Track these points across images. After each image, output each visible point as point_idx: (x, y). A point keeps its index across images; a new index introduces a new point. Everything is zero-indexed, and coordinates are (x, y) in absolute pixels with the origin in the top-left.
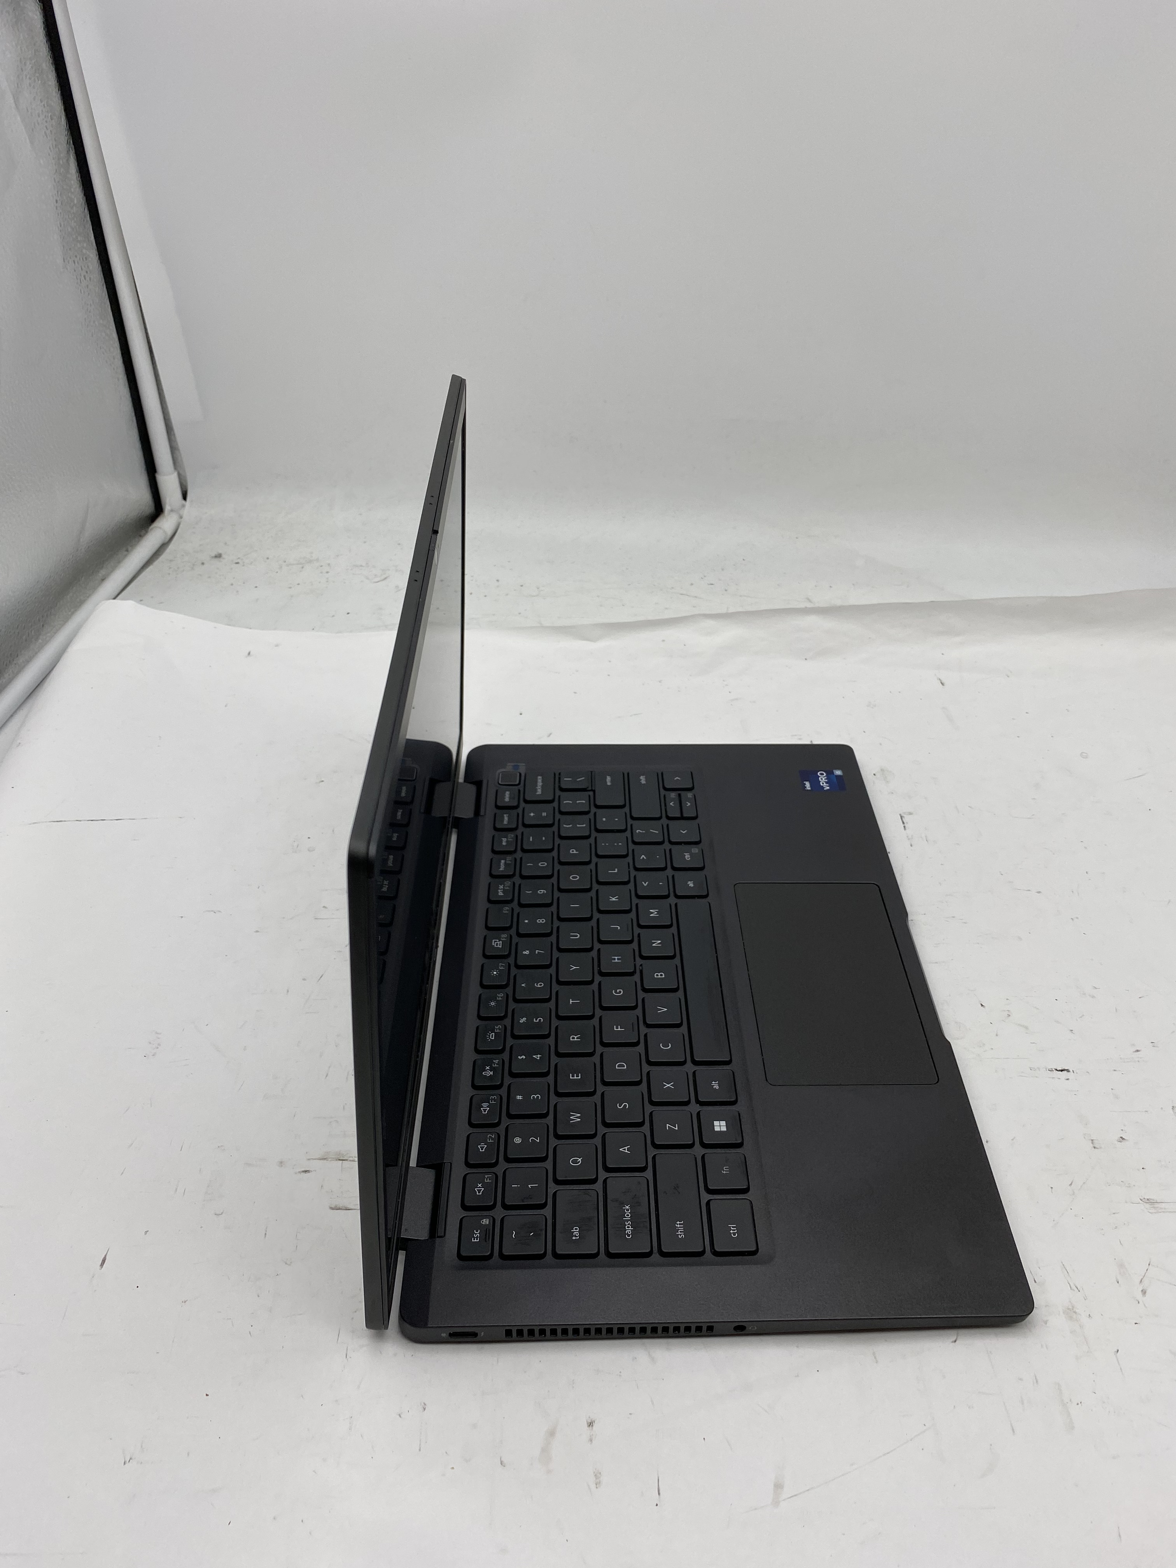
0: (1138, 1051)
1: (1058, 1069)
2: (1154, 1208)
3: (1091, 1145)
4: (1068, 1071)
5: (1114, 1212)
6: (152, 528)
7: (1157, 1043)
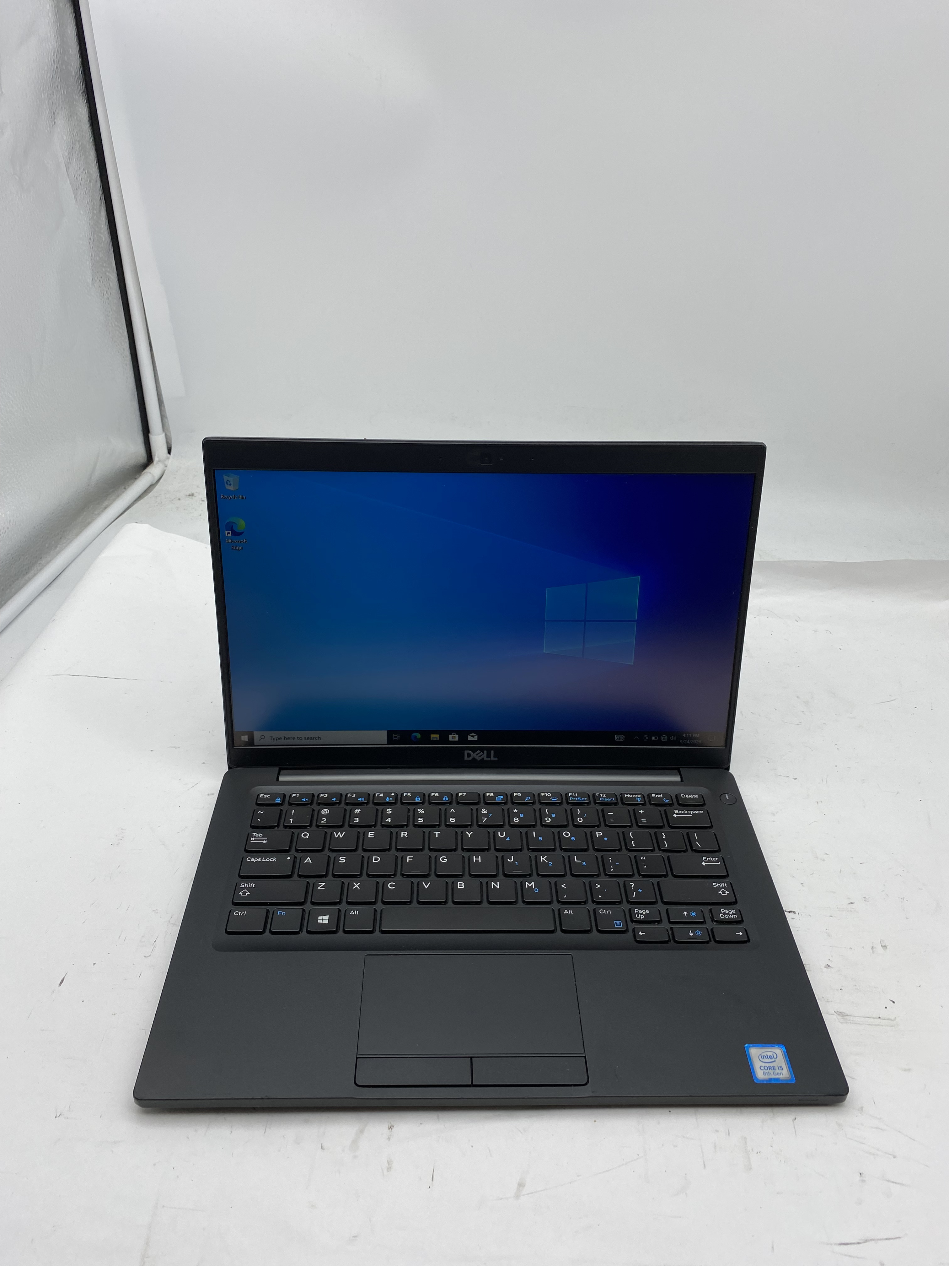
0: (852, 903)
4: (794, 912)
6: (144, 473)
7: (869, 898)
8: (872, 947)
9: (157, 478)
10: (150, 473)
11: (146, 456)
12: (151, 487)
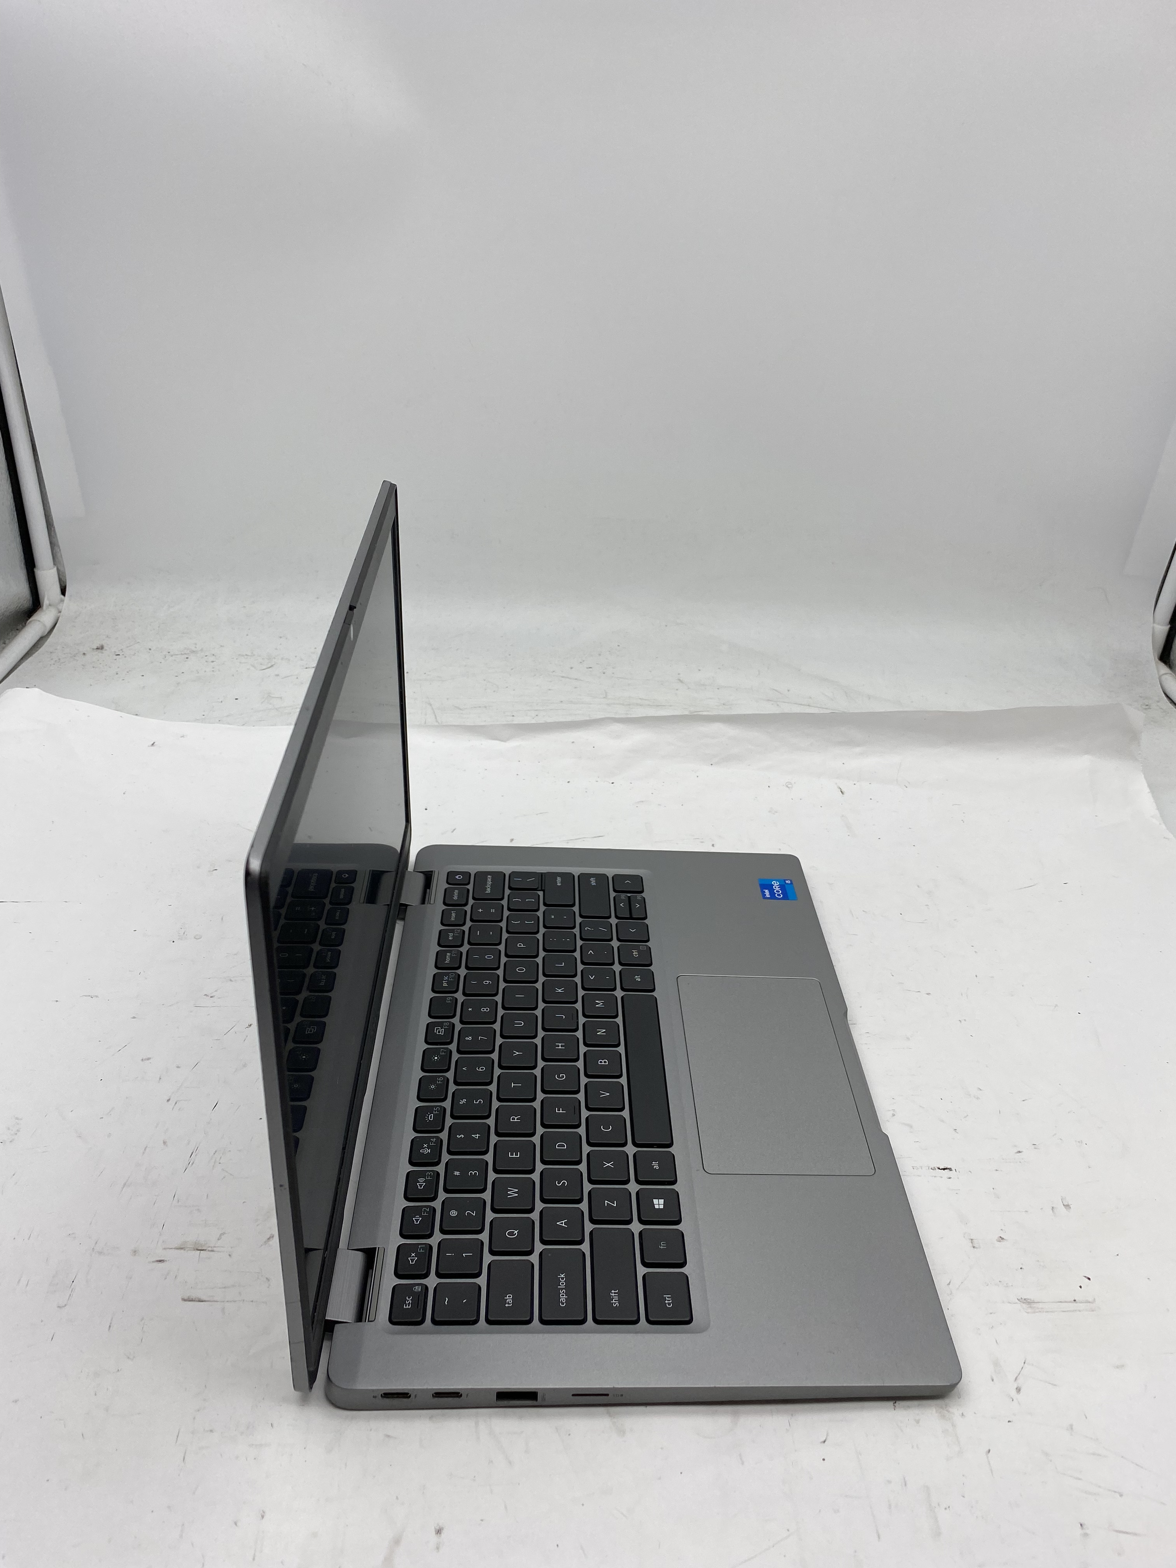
0: (1019, 1152)
1: (941, 1168)
2: (1031, 1307)
3: (970, 1243)
4: (950, 1169)
5: (991, 1312)
6: (30, 622)
7: (1039, 1144)
8: (1053, 1207)
9: (49, 625)
10: (39, 621)
11: (31, 599)
12: (42, 640)
